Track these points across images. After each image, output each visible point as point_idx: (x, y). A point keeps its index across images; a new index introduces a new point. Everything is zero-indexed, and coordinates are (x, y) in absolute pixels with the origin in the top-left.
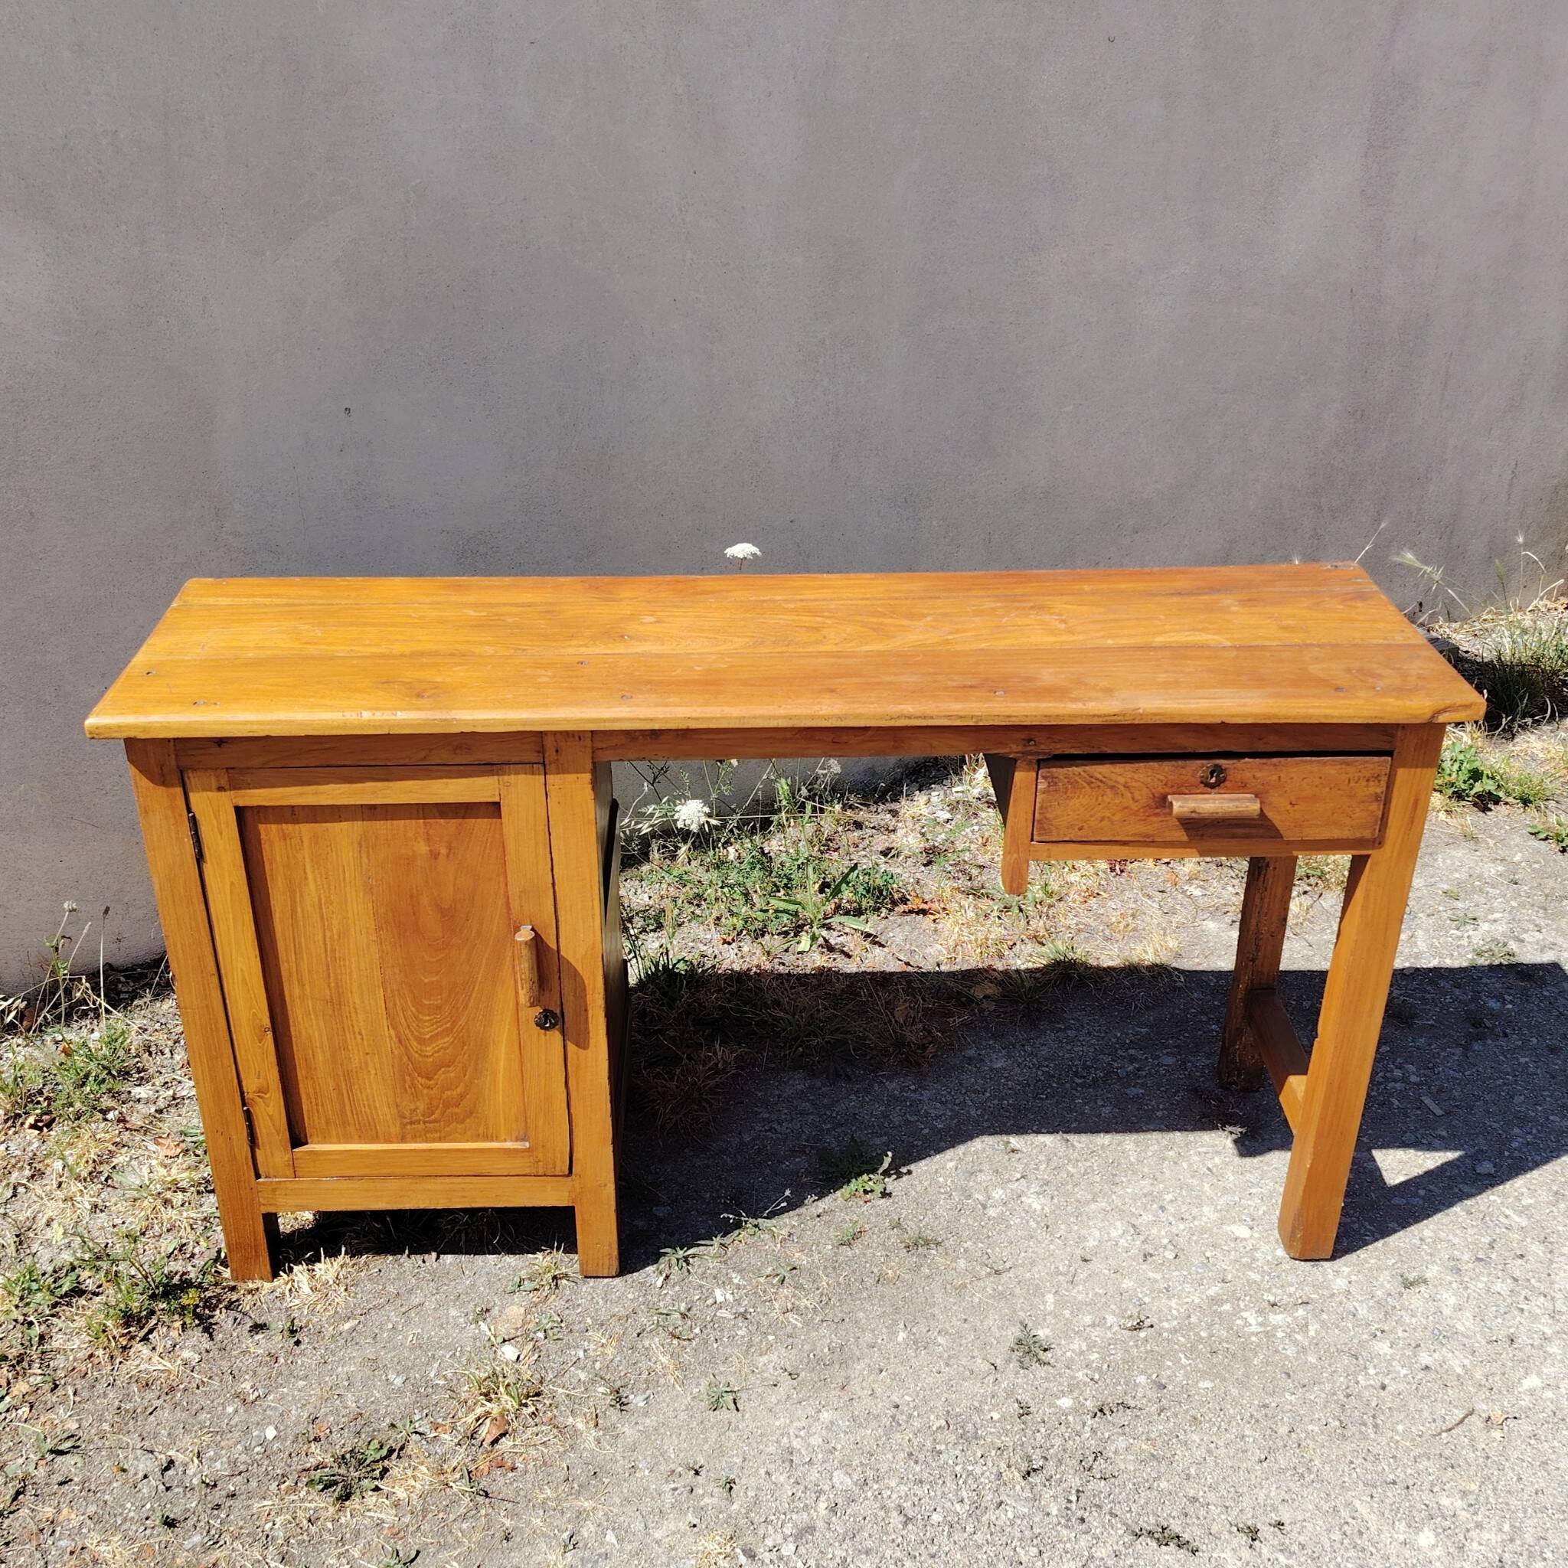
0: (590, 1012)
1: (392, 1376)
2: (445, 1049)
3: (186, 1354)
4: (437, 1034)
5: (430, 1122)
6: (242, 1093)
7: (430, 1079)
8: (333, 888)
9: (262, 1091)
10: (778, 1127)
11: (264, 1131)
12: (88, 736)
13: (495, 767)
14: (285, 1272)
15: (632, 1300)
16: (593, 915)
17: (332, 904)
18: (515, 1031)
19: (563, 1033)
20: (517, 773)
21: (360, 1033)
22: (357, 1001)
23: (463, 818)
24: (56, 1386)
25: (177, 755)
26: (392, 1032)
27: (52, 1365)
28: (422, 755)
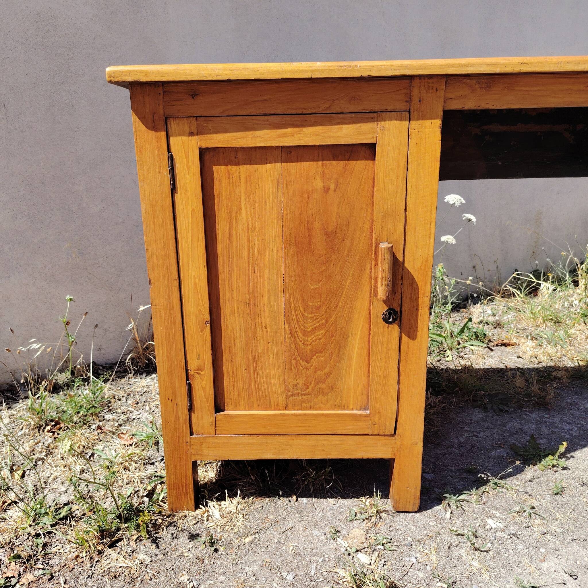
0: (420, 311)
2: (320, 339)
3: (142, 556)
4: (315, 328)
5: (305, 395)
6: (187, 371)
7: (307, 362)
8: (257, 216)
9: (199, 369)
11: (198, 399)
13: (376, 115)
14: (203, 506)
16: (430, 235)
17: (255, 229)
18: (367, 327)
19: (400, 326)
20: (390, 119)
21: (266, 328)
22: (266, 302)
23: (349, 160)
24: (52, 577)
25: (164, 106)
26: (287, 326)
27: (50, 563)
28: (327, 105)
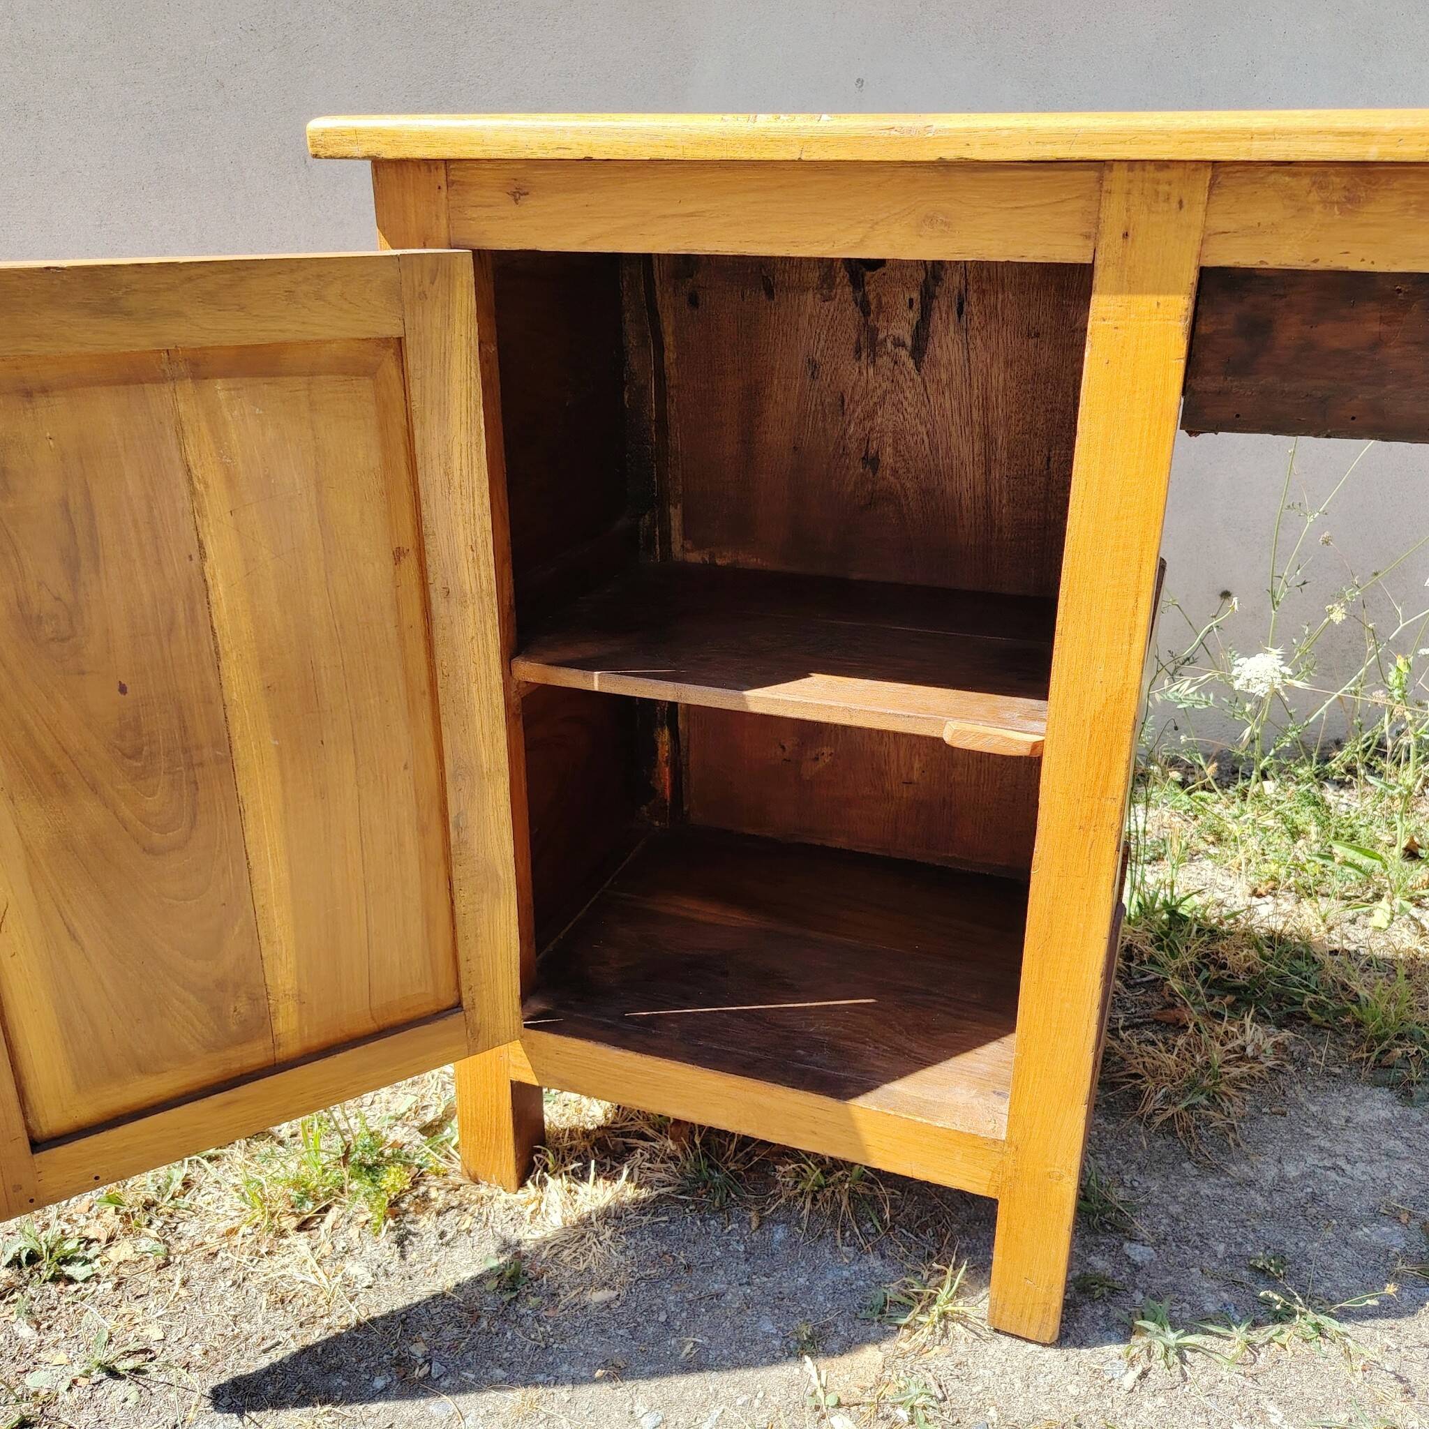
1: (640, 1409)
3: (356, 1268)
10: (1348, 1167)
12: (311, 151)
14: (534, 1184)
15: (1076, 1399)
24: (167, 1264)
28: (854, 236)
